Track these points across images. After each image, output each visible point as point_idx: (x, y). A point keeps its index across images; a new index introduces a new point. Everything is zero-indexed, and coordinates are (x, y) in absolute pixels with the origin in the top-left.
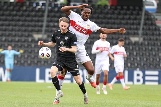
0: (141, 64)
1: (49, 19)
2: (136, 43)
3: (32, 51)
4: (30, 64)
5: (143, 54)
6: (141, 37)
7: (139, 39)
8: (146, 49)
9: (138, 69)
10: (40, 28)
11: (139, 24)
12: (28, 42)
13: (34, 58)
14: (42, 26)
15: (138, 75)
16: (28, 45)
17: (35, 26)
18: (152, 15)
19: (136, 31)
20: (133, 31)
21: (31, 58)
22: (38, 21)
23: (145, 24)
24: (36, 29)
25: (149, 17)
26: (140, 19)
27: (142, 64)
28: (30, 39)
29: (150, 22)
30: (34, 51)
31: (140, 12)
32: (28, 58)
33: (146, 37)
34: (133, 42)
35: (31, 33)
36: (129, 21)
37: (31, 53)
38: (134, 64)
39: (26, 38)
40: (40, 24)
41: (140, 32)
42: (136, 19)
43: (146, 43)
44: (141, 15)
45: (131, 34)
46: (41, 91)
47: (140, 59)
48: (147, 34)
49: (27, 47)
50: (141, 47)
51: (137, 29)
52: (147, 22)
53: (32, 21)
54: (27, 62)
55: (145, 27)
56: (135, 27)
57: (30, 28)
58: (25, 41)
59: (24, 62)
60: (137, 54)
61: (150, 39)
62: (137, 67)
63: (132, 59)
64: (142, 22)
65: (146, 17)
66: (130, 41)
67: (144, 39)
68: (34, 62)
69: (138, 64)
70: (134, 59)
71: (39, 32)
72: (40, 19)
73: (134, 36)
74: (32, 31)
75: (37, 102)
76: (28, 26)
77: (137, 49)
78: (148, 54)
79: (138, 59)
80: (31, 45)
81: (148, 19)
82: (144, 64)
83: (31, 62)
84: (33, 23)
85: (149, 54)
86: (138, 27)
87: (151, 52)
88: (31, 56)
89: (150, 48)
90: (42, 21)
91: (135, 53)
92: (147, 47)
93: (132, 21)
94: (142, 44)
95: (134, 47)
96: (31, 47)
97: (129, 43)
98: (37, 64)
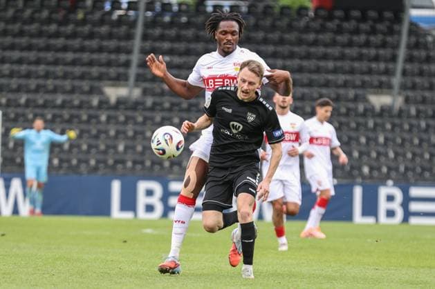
0: (397, 169)
1: (148, 44)
2: (385, 111)
3: (99, 132)
4: (96, 169)
5: (404, 140)
6: (399, 94)
7: (394, 101)
8: (411, 126)
9: (390, 182)
10: (121, 70)
11: (394, 59)
12: (91, 107)
13: (105, 152)
14: (127, 64)
15: (390, 198)
16: (90, 117)
17: (109, 64)
18: (429, 34)
19: (384, 78)
20: (375, 79)
21: (100, 152)
22: (118, 50)
23: (410, 59)
24: (112, 71)
25: (421, 40)
26: (396, 46)
27: (402, 169)
28: (95, 101)
29: (423, 54)
30: (106, 132)
31: (396, 27)
32: (88, 152)
33: (410, 94)
34: (378, 108)
35: (96, 84)
36: (365, 51)
37: (97, 137)
38: (379, 169)
39: (84, 98)
40: (123, 57)
41: (396, 80)
42: (384, 45)
43: (413, 111)
44: (399, 33)
45: (371, 86)
46: (125, 242)
47: (397, 154)
48: (414, 87)
49: (88, 122)
50: (397, 121)
51: (388, 72)
52: (416, 53)
53: (100, 50)
54: (87, 162)
55: (408, 67)
56: (382, 66)
57: (95, 71)
58: (80, 107)
59: (80, 161)
60: (386, 139)
61: (424, 101)
62: (388, 177)
63: (374, 155)
64: (402, 53)
65: (413, 39)
66: (368, 107)
67: (407, 100)
68: (105, 162)
69: (389, 169)
70: (379, 154)
71: (119, 79)
72: (123, 44)
73: (380, 90)
74: (100, 78)
75: (114, 272)
76: (91, 63)
77: (389, 126)
78: (416, 141)
79: (391, 155)
80: (97, 117)
81: (417, 46)
82: (407, 169)
83: (98, 162)
84: (104, 57)
85: (421, 141)
86: (391, 66)
87: (424, 136)
88: (97, 147)
89: (423, 124)
90: (129, 52)
91: (381, 139)
92: (414, 122)
93: (373, 52)
94: (401, 113)
95: (379, 121)
96: (99, 122)
97: (366, 110)
98: (113, 167)
